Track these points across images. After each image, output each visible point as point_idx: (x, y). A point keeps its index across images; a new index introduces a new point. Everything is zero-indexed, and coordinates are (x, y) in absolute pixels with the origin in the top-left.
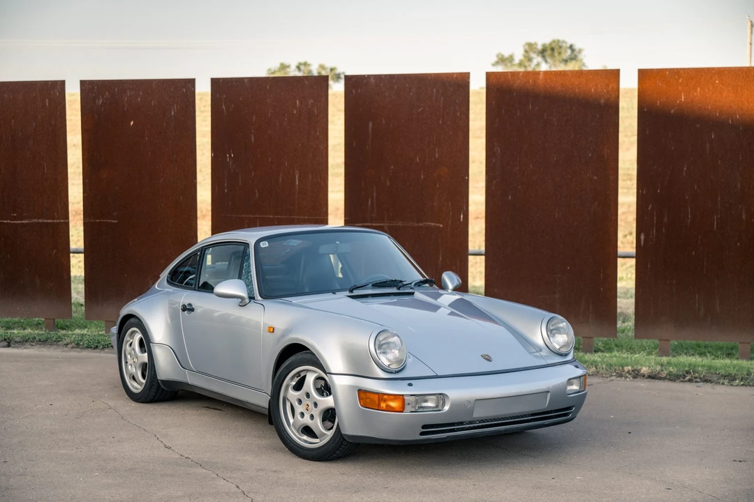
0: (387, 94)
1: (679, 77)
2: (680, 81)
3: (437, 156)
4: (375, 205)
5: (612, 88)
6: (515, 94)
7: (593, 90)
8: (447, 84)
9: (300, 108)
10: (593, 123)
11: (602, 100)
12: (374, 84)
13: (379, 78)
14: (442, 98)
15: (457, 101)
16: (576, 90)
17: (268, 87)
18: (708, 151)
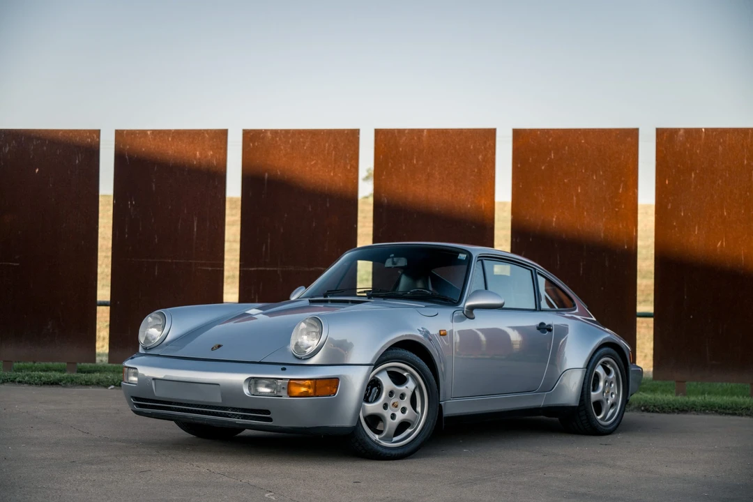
0: (282, 147)
1: (549, 137)
2: (550, 140)
3: (328, 206)
4: (269, 251)
5: (489, 145)
6: (401, 149)
7: (472, 147)
8: (338, 140)
9: (199, 159)
10: (472, 177)
11: (480, 157)
12: (270, 138)
13: (275, 133)
14: (334, 152)
15: (348, 155)
16: (457, 147)
17: (170, 139)
18: (575, 204)
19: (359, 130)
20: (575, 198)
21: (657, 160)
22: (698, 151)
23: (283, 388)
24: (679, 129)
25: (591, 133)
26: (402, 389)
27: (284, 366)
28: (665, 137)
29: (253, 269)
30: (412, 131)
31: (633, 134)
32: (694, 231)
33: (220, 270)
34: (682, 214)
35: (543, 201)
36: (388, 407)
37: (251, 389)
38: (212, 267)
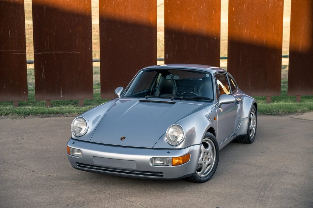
3: (77, 22)
4: (48, 44)
18: (193, 20)
20: (193, 17)
23: (170, 162)
26: (208, 150)
29: (41, 53)
32: (245, 31)
33: (24, 54)
34: (240, 24)
35: (179, 18)
36: (203, 160)
37: (153, 163)
38: (20, 53)
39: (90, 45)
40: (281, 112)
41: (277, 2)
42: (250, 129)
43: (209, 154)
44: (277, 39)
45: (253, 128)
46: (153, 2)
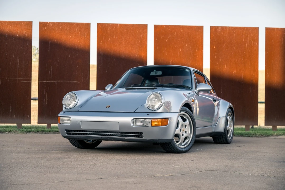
0: (57, 30)
1: (169, 28)
2: (169, 30)
3: (77, 55)
4: (51, 74)
5: (145, 31)
6: (108, 32)
7: (138, 32)
8: (81, 27)
9: (20, 34)
10: (138, 44)
11: (141, 36)
12: (51, 26)
13: (54, 23)
14: (79, 32)
15: (85, 34)
16: (132, 31)
17: (6, 25)
18: (179, 56)
19: (90, 23)
20: (179, 53)
21: (211, 39)
22: (226, 36)
23: (149, 123)
24: (219, 27)
25: (185, 27)
26: (185, 123)
27: (148, 114)
28: (214, 30)
29: (44, 82)
30: (113, 24)
31: (201, 28)
32: (225, 67)
33: (30, 82)
34: (220, 60)
35: (167, 54)
36: (181, 131)
37: (134, 123)
38: (26, 81)
39: (88, 75)
40: (258, 135)
41: (253, 42)
42: (227, 129)
43: (187, 127)
44: (253, 74)
45: (230, 130)
46: (144, 40)
